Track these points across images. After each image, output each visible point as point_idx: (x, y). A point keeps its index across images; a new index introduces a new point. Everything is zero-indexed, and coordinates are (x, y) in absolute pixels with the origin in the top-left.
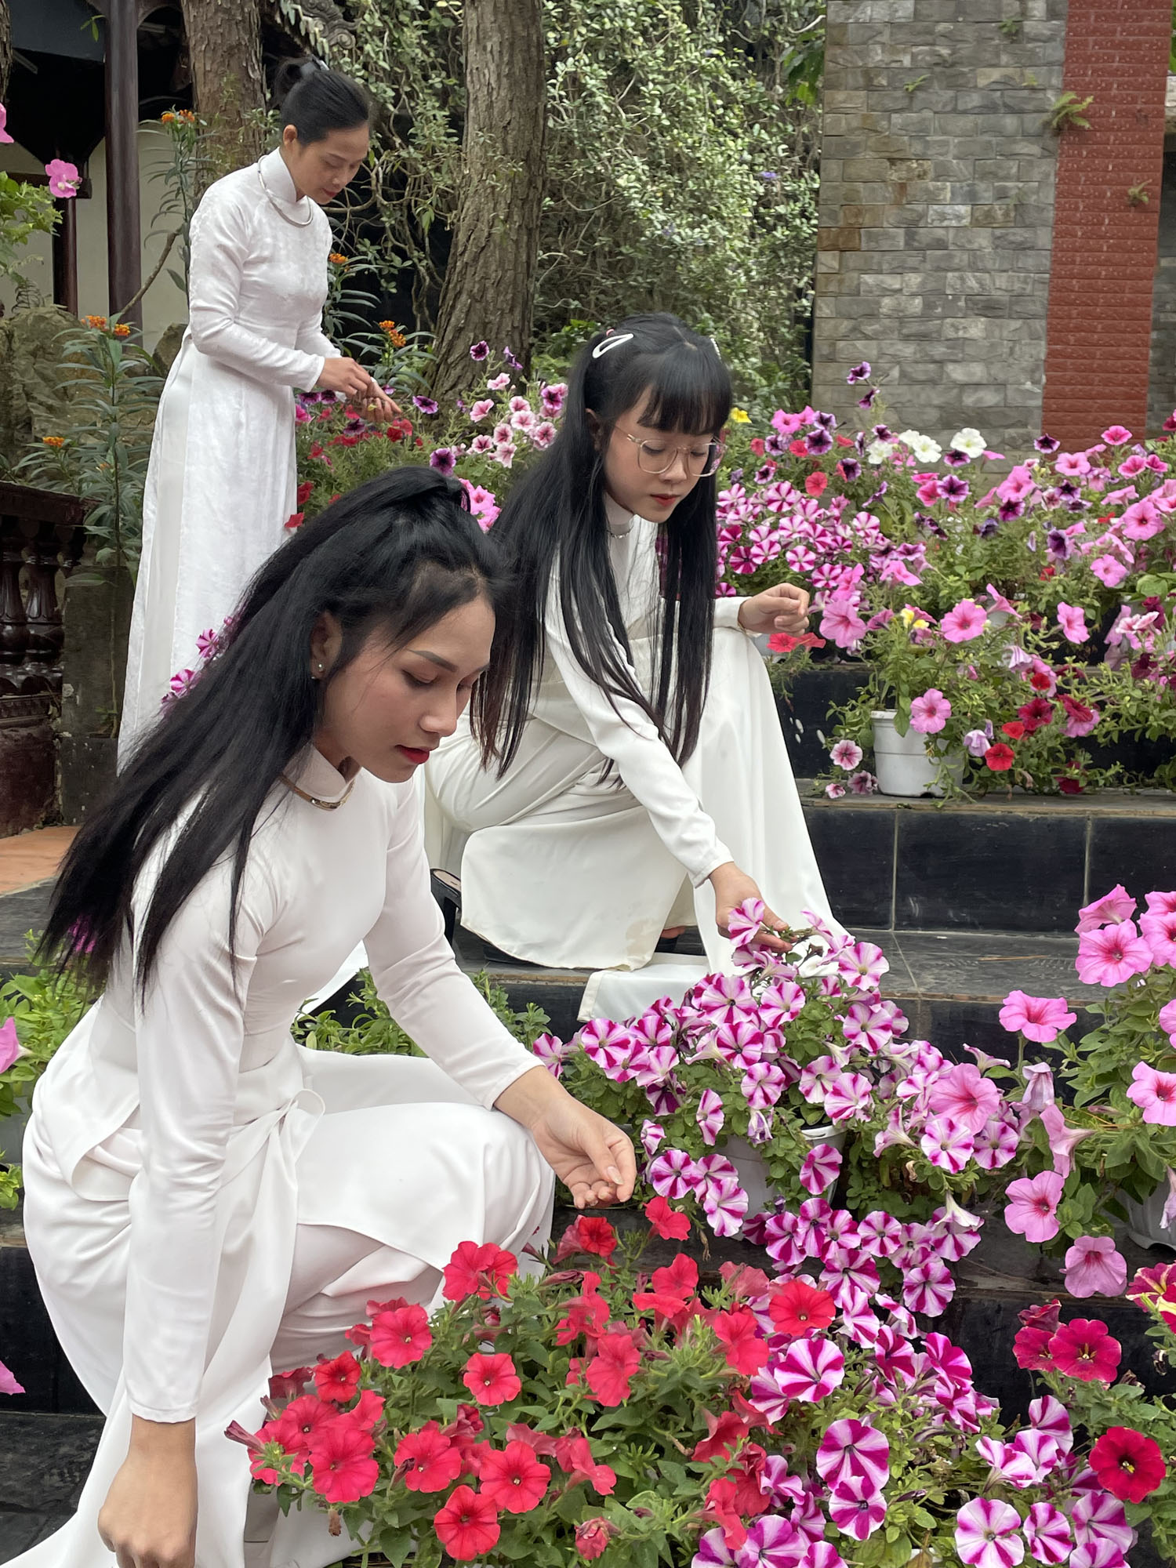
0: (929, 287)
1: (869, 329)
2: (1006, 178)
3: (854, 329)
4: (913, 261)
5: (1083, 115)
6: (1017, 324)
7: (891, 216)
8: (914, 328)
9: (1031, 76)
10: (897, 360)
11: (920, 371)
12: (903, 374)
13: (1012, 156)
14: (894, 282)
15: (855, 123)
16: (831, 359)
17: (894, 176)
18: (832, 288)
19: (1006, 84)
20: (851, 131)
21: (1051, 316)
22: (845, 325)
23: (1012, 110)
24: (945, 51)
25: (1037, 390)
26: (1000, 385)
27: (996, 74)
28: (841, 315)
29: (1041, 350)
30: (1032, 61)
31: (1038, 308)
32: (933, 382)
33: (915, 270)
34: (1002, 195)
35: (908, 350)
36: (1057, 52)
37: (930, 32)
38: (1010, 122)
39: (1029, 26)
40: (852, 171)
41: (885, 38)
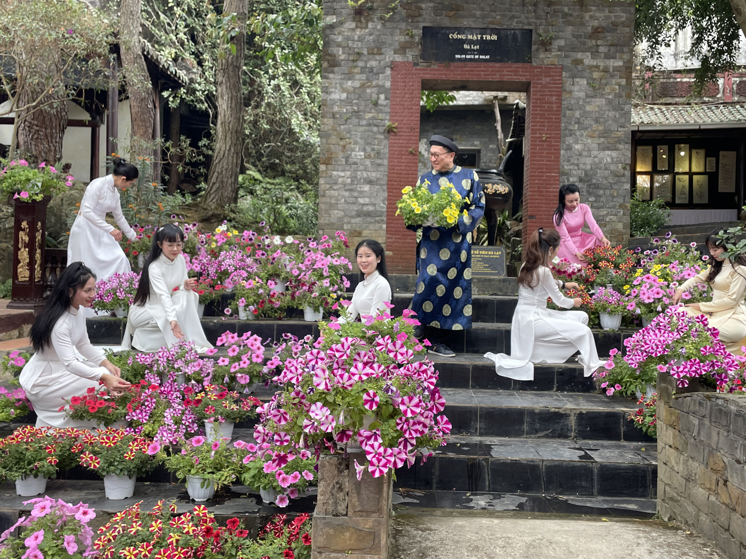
0: (353, 175)
1: (335, 187)
2: (374, 145)
3: (331, 187)
4: (348, 168)
5: (396, 128)
6: (379, 187)
7: (341, 155)
8: (348, 187)
9: (381, 116)
10: (343, 197)
11: (351, 200)
12: (345, 201)
13: (375, 138)
14: (342, 174)
15: (330, 128)
16: (324, 196)
17: (342, 143)
18: (324, 175)
19: (373, 118)
20: (329, 130)
21: (388, 184)
22: (328, 186)
23: (375, 125)
24: (356, 108)
25: (385, 206)
26: (374, 205)
27: (371, 115)
28: (327, 183)
29: (386, 194)
30: (381, 112)
31: (384, 182)
32: (354, 203)
33: (348, 170)
34: (373, 150)
35: (347, 194)
36: (388, 110)
37: (351, 103)
38: (375, 129)
39: (380, 102)
40: (329, 141)
41: (338, 104)
